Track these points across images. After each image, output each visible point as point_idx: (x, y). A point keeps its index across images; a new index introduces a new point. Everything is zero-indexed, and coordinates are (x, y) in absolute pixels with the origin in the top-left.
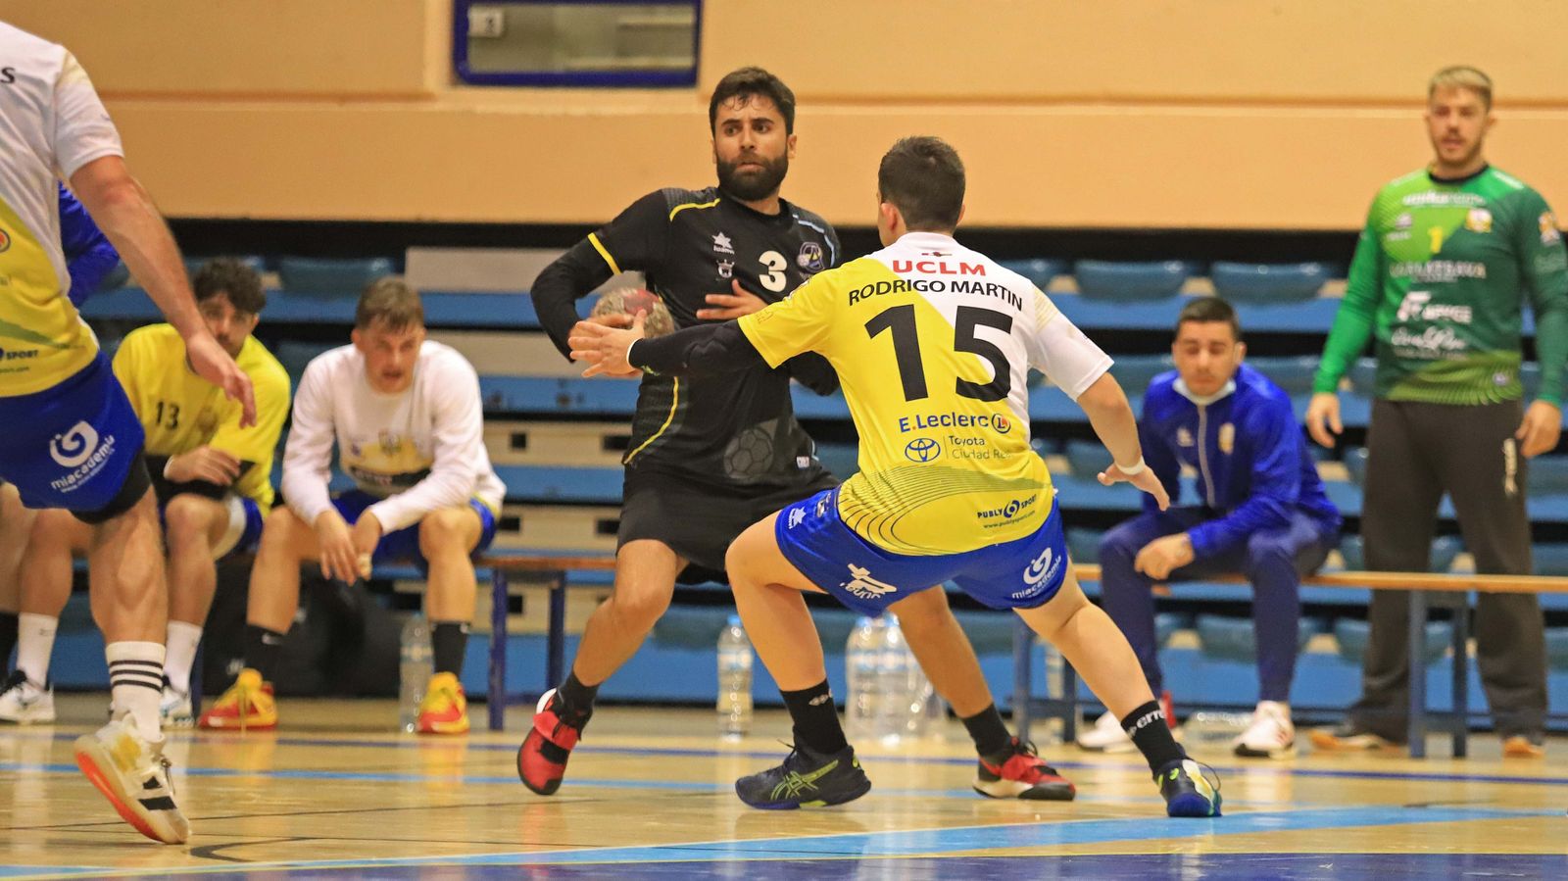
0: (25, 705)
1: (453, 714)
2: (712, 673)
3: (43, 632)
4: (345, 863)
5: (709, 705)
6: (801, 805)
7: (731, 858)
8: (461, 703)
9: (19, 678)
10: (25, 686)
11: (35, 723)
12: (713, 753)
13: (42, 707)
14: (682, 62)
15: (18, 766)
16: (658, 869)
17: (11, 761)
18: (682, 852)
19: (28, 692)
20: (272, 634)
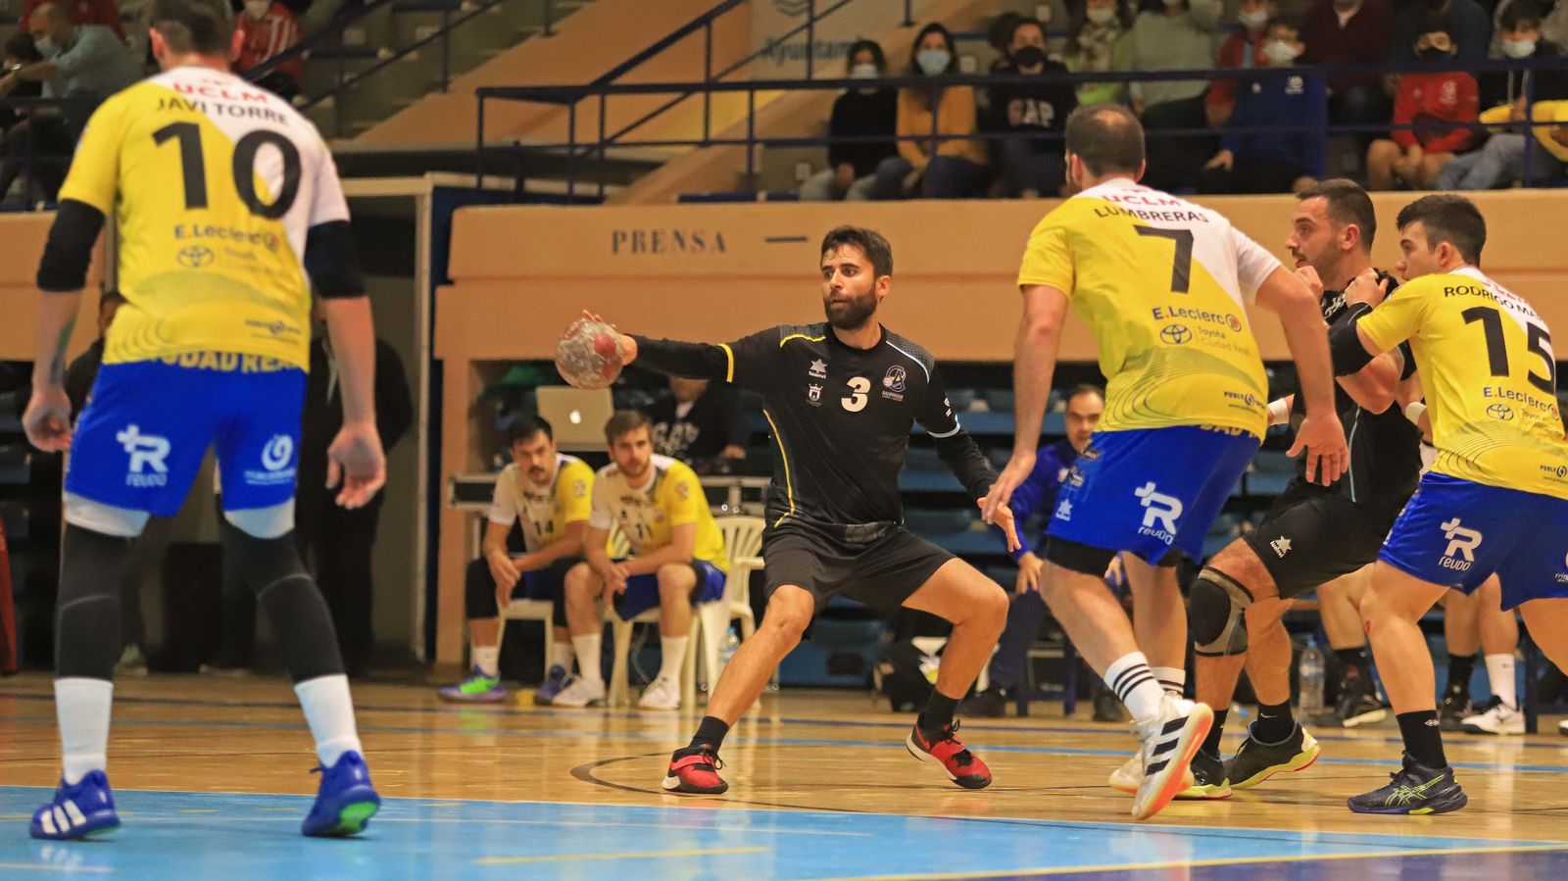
0: (1502, 720)
3: (1505, 666)
6: (1411, 812)
9: (1496, 701)
10: (1501, 707)
11: (1510, 734)
13: (1515, 723)
15: (1497, 766)
17: (1492, 763)
19: (1503, 712)
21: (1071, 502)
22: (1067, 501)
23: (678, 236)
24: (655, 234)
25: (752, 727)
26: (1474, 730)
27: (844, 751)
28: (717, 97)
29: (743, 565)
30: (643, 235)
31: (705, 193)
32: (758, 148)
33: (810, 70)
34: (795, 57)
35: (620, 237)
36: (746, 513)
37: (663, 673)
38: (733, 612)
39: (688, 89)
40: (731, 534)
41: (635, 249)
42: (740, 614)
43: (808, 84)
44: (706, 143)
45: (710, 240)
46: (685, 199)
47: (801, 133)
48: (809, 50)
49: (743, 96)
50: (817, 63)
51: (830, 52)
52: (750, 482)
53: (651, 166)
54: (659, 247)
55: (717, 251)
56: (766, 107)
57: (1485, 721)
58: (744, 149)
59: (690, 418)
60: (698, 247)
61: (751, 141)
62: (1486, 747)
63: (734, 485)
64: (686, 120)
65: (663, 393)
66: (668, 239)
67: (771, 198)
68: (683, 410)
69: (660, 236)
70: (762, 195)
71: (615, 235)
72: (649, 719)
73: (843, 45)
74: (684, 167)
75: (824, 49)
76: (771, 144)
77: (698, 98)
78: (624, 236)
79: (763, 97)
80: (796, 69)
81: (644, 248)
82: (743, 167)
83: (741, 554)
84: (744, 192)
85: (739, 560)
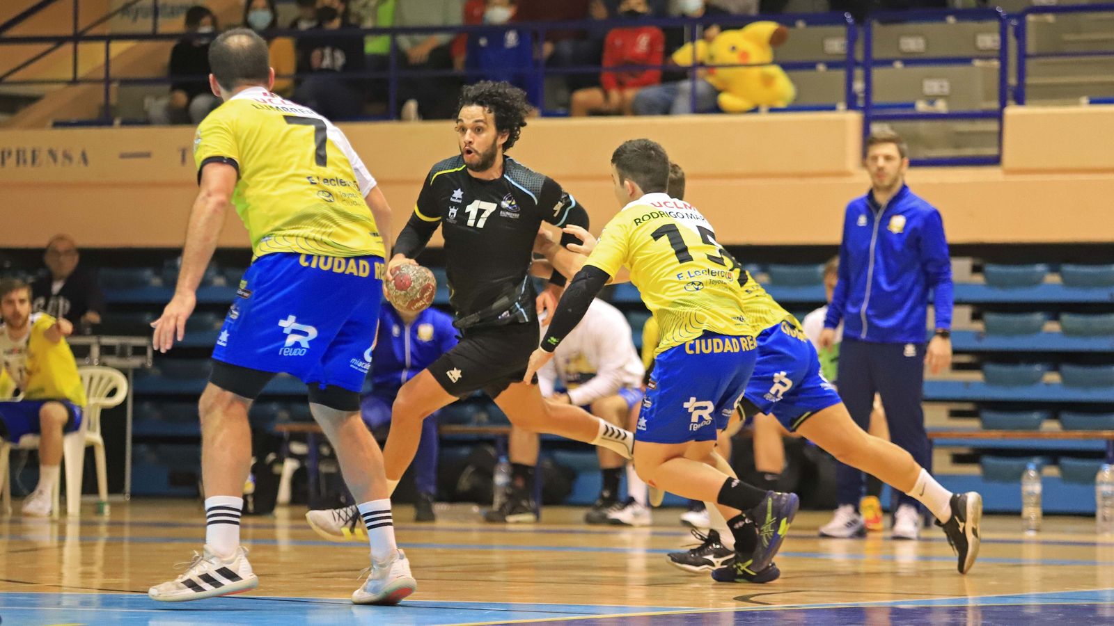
1: (876, 520)
2: (1018, 496)
4: (826, 605)
5: (1017, 514)
7: (1033, 602)
8: (880, 514)
12: (1020, 542)
14: (991, 151)
15: (634, 550)
16: (1000, 609)
18: (1012, 600)
20: (771, 474)
21: (228, 333)
22: (226, 331)
23: (52, 154)
24: (34, 152)
25: (103, 530)
26: (617, 523)
27: (167, 547)
28: (83, 47)
29: (95, 405)
30: (24, 152)
31: (74, 119)
32: (114, 86)
33: (155, 25)
34: (146, 16)
35: (6, 154)
36: (104, 365)
37: (40, 487)
38: (87, 441)
39: (59, 41)
40: (87, 380)
41: (18, 162)
42: (92, 443)
43: (154, 36)
44: (75, 81)
45: (77, 156)
46: (58, 124)
47: (149, 74)
48: (156, 11)
49: (101, 46)
50: (161, 20)
51: (173, 12)
52: (107, 341)
53: (31, 100)
54: (37, 161)
55: (82, 165)
56: (120, 55)
57: (625, 515)
58: (102, 87)
59: (62, 293)
60: (67, 162)
61: (108, 81)
62: (625, 535)
63: (94, 343)
64: (59, 64)
65: (41, 273)
66: (44, 156)
67: (126, 123)
68: (57, 287)
69: (37, 153)
70: (117, 122)
71: (3, 153)
72: (30, 523)
73: (181, 7)
74: (57, 100)
75: (169, 10)
76: (125, 82)
77: (68, 48)
78: (10, 153)
79: (117, 48)
80: (145, 25)
81: (25, 161)
82: (101, 99)
83: (95, 396)
84: (104, 119)
85: (92, 401)
